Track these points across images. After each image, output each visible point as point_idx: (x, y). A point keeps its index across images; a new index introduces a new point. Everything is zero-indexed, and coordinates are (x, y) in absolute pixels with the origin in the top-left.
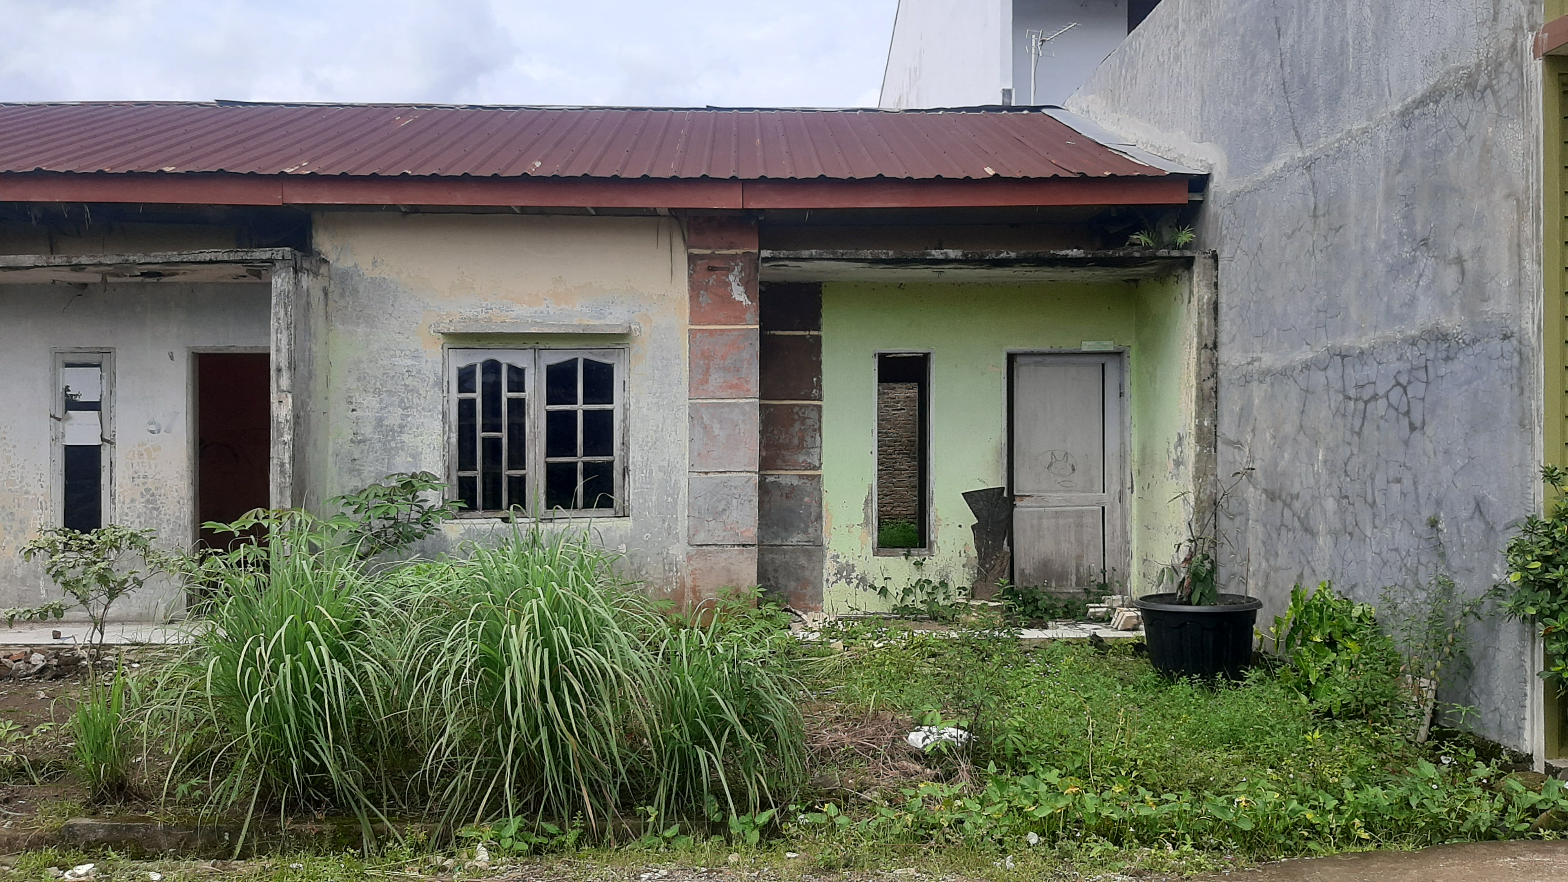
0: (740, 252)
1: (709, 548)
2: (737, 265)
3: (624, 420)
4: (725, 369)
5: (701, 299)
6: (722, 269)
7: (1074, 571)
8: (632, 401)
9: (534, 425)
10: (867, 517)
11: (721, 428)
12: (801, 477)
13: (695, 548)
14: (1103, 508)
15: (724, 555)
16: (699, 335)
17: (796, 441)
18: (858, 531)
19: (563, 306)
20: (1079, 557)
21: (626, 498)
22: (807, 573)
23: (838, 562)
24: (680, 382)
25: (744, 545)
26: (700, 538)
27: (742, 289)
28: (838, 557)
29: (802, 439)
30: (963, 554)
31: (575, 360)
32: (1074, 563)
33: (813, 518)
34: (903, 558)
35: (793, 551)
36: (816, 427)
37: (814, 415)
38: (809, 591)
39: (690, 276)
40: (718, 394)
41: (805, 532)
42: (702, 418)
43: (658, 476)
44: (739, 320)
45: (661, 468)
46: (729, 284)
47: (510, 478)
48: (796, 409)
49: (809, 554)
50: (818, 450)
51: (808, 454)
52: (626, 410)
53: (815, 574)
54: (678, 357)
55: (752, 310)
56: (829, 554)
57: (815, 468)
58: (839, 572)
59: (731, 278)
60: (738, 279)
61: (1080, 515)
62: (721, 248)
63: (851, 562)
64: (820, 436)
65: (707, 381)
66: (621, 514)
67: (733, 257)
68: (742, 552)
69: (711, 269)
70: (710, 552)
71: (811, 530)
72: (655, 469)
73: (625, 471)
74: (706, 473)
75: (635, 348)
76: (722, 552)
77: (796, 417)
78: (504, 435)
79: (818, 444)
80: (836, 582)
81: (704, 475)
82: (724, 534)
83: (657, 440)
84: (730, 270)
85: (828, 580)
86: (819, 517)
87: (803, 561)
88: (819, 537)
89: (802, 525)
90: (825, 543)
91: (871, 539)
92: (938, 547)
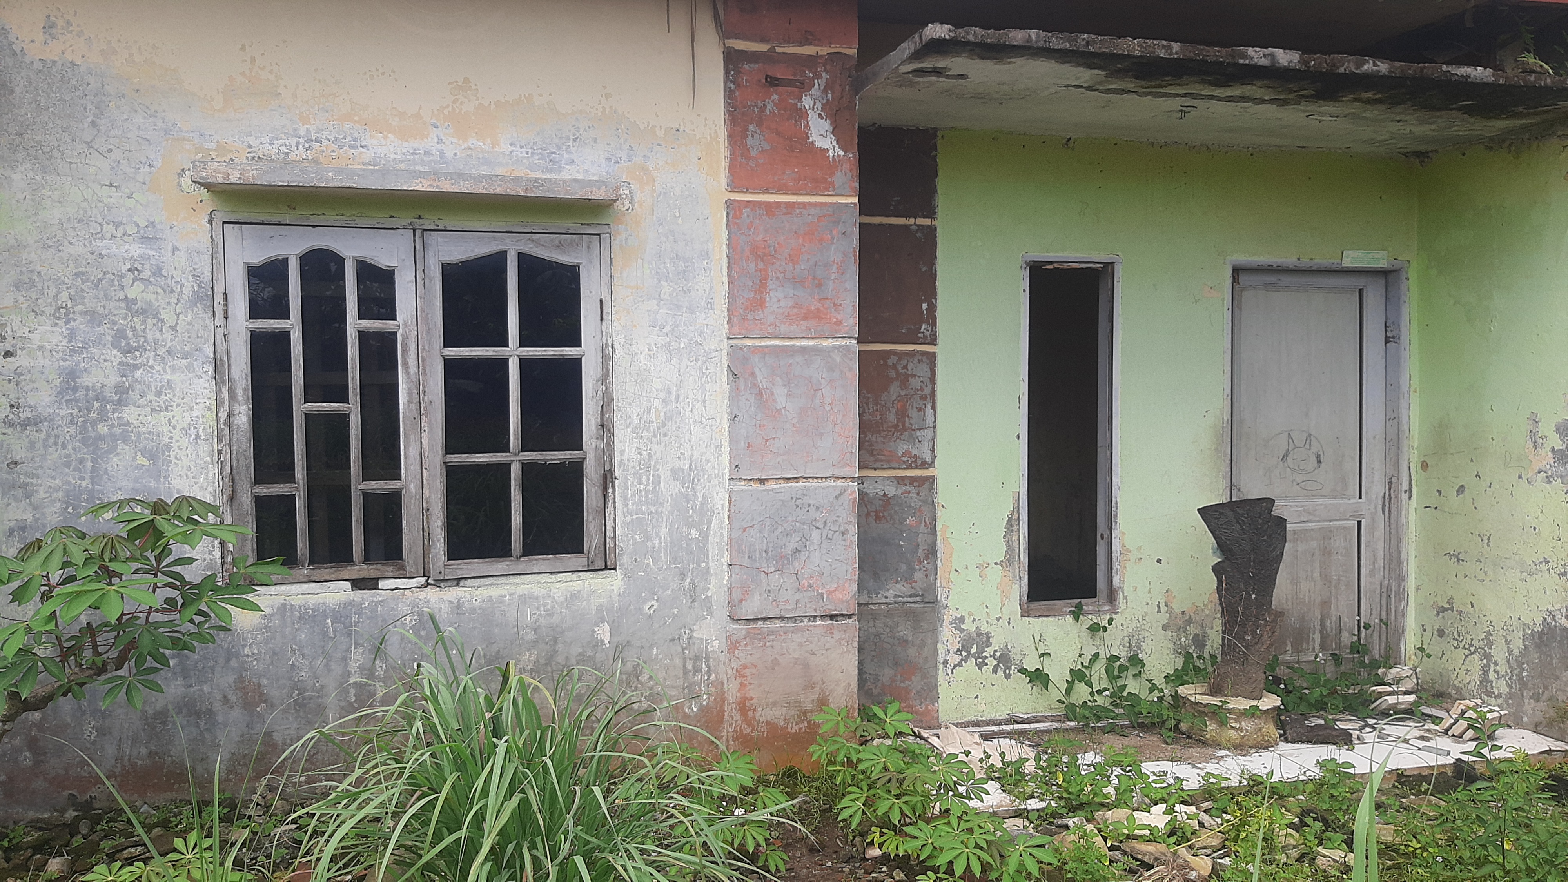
0: (823, 51)
1: (769, 625)
2: (819, 77)
3: (604, 378)
4: (797, 282)
5: (749, 141)
6: (789, 83)
7: (1318, 627)
8: (618, 339)
9: (418, 387)
10: (1010, 548)
11: (789, 395)
12: (900, 480)
13: (743, 626)
14: (1359, 523)
15: (798, 638)
16: (746, 211)
17: (892, 418)
18: (995, 574)
19: (472, 142)
20: (1325, 604)
21: (609, 533)
22: (912, 651)
23: (963, 630)
24: (710, 304)
25: (833, 617)
26: (753, 606)
27: (826, 125)
28: (962, 620)
29: (903, 414)
30: (1163, 609)
31: (503, 255)
32: (1318, 614)
33: (921, 553)
34: (1069, 619)
35: (889, 614)
36: (927, 391)
37: (923, 370)
38: (916, 683)
39: (729, 94)
40: (784, 329)
41: (908, 578)
42: (753, 374)
43: (670, 488)
44: (821, 185)
45: (676, 474)
46: (802, 114)
47: (366, 496)
48: (892, 360)
49: (913, 617)
50: (929, 433)
51: (913, 440)
52: (606, 359)
53: (926, 652)
54: (706, 255)
55: (846, 166)
56: (948, 616)
57: (925, 465)
58: (965, 647)
59: (807, 102)
60: (819, 105)
61: (1327, 535)
62: (788, 41)
63: (984, 629)
64: (934, 408)
65: (762, 304)
66: (600, 564)
67: (811, 61)
68: (830, 630)
69: (772, 82)
70: (771, 633)
71: (918, 576)
72: (664, 473)
73: (608, 479)
74: (762, 481)
75: (622, 234)
76: (796, 630)
77: (893, 374)
78: (353, 409)
79: (929, 422)
80: (959, 664)
81: (757, 486)
82: (797, 596)
83: (668, 417)
84: (804, 86)
85: (945, 663)
86: (932, 551)
87: (905, 631)
88: (931, 589)
89: (903, 567)
90: (941, 596)
91: (1018, 588)
92: (1125, 598)
